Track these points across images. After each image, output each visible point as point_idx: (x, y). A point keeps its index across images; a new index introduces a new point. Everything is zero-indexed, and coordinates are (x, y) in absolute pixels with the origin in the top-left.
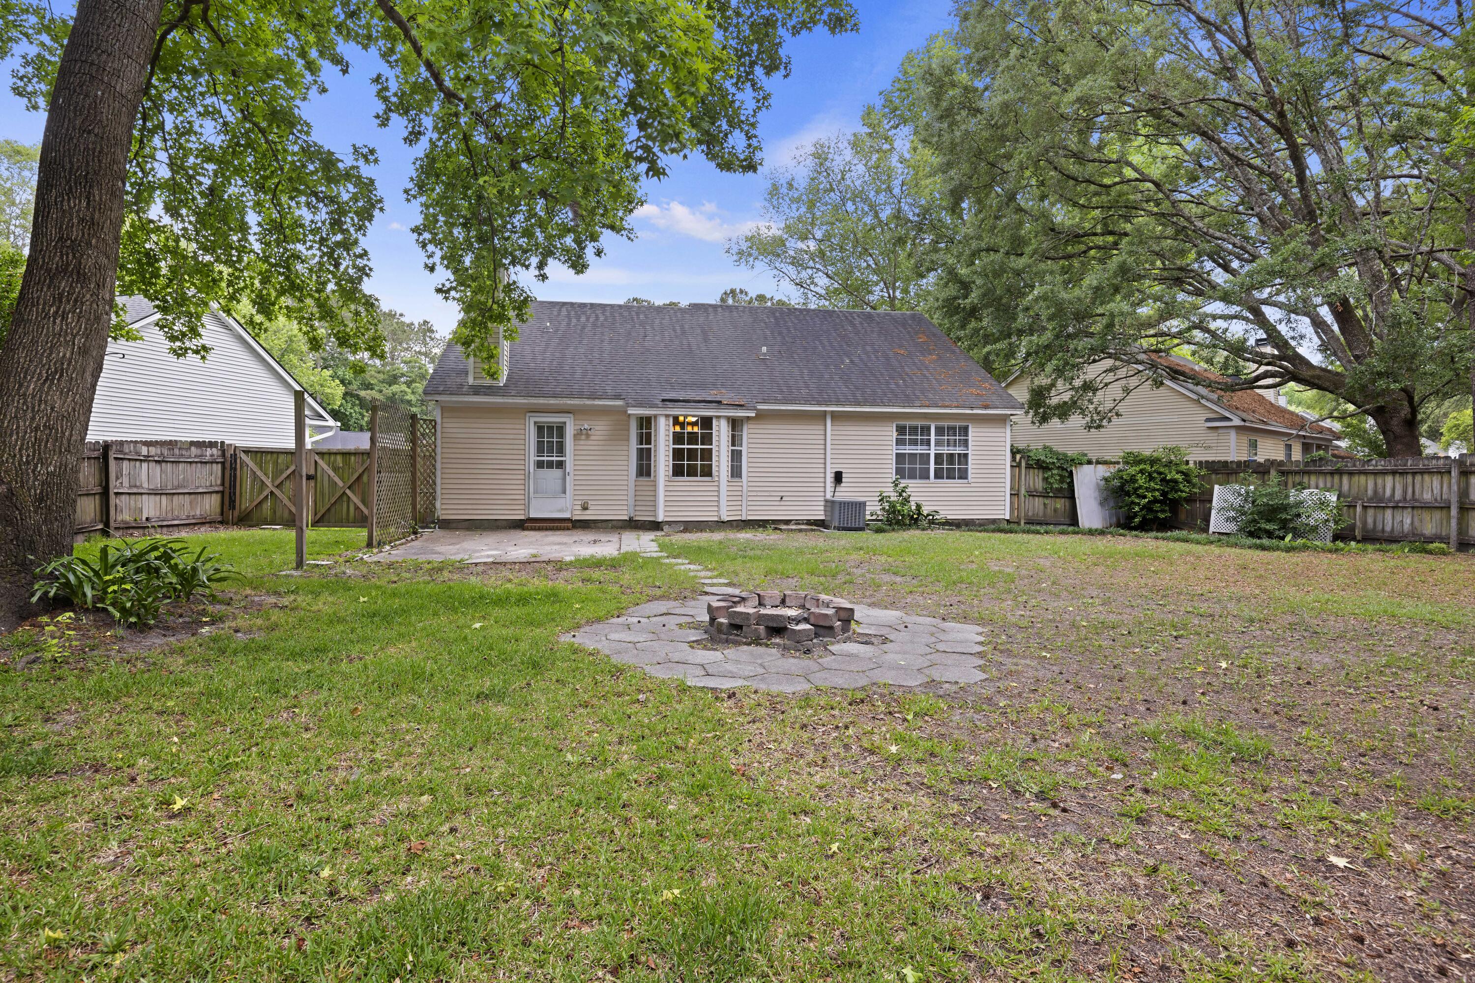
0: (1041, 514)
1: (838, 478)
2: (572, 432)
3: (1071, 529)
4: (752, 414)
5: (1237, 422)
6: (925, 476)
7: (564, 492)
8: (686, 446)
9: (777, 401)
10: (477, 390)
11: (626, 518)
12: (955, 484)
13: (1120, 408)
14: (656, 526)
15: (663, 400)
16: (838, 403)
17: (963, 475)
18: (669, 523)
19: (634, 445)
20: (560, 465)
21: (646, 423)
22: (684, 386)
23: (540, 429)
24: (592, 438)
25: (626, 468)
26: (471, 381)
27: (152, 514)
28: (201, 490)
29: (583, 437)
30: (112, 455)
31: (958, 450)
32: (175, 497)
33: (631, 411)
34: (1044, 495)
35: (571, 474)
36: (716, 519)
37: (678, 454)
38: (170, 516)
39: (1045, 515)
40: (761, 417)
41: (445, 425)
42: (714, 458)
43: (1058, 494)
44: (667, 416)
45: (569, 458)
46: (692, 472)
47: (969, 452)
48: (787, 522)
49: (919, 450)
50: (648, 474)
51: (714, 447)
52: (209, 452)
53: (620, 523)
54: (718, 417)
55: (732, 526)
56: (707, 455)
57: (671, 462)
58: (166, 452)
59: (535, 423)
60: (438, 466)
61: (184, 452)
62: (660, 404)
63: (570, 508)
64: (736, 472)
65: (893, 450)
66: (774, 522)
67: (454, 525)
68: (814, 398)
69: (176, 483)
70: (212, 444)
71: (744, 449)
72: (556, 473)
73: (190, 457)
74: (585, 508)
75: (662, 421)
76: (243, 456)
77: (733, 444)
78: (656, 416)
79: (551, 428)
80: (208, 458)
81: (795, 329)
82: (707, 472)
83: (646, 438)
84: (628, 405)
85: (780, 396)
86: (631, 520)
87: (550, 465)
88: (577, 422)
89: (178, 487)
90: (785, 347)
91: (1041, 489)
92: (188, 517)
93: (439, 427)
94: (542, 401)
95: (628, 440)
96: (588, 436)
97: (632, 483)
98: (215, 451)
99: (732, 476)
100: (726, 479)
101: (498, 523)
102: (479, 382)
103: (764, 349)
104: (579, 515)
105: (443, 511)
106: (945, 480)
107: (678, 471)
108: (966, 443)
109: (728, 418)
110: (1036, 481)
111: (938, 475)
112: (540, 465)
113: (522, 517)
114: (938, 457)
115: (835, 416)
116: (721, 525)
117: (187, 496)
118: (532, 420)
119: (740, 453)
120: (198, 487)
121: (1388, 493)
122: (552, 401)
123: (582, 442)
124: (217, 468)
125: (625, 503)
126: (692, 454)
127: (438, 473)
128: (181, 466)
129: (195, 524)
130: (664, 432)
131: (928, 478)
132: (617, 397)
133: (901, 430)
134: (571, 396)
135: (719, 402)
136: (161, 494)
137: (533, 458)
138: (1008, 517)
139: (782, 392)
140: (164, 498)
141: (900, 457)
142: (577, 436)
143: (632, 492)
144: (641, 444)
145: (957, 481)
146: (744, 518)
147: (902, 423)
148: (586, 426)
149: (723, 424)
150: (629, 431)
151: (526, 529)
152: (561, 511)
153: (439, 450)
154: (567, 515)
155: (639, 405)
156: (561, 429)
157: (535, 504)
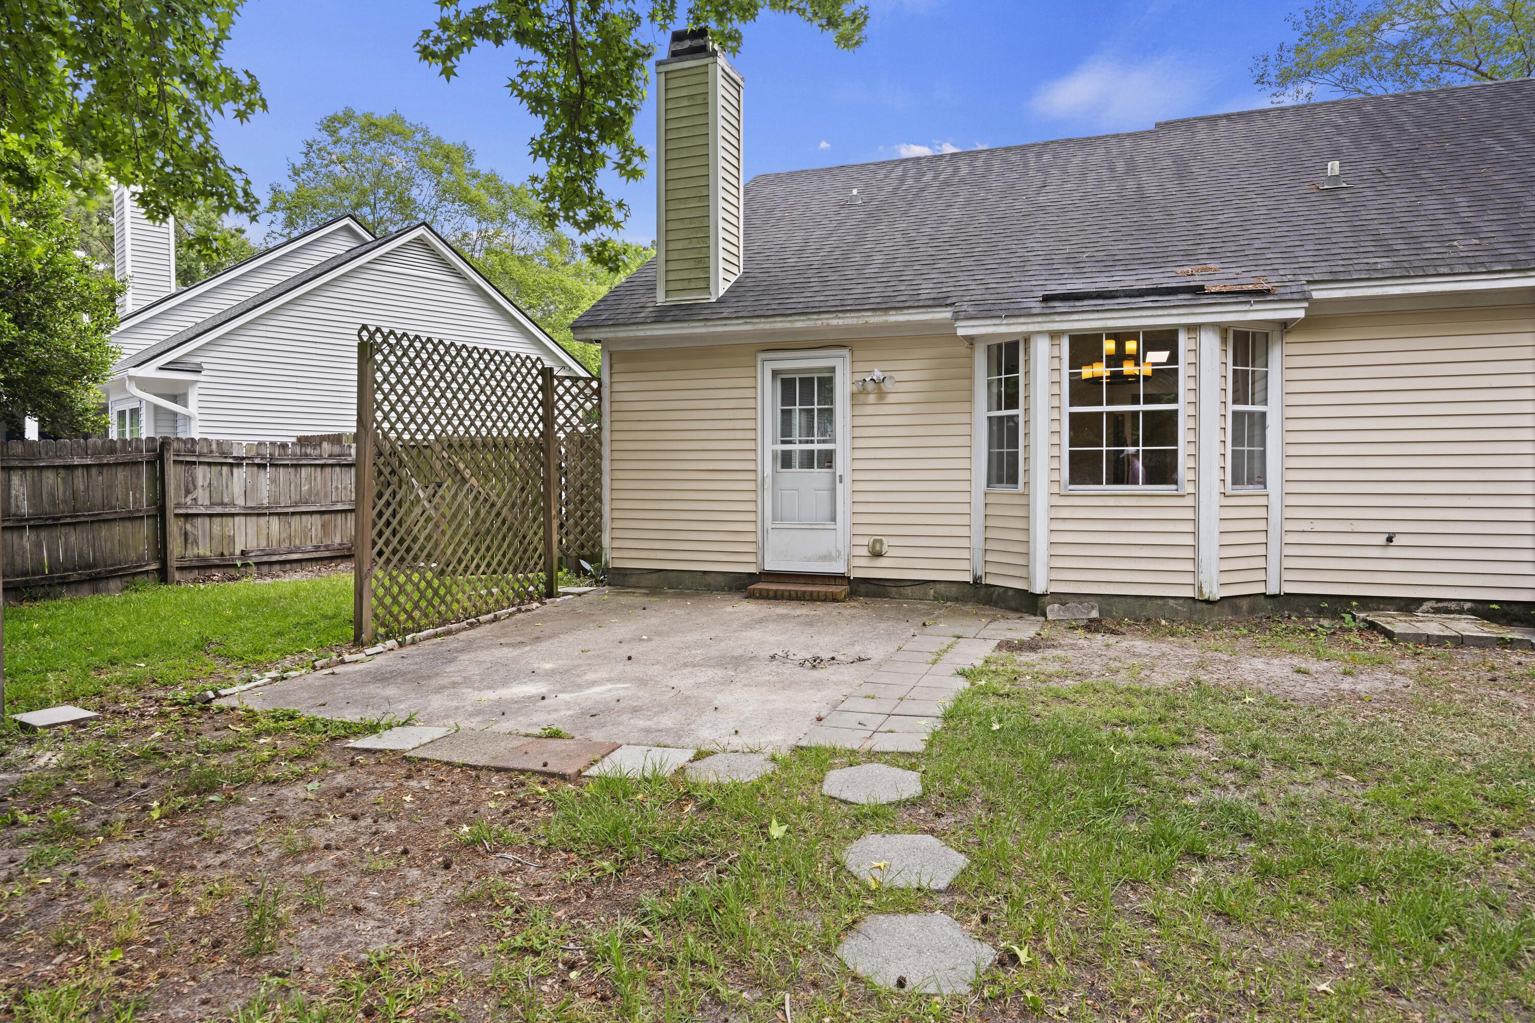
2: (848, 389)
4: (1296, 313)
7: (834, 519)
8: (1105, 408)
9: (1373, 276)
10: (663, 315)
11: (968, 578)
14: (1029, 602)
15: (1047, 299)
18: (1062, 598)
19: (982, 412)
20: (827, 460)
22: (1109, 264)
23: (787, 386)
24: (891, 398)
25: (965, 464)
26: (661, 298)
27: (252, 545)
28: (339, 507)
29: (872, 398)
30: (170, 457)
32: (295, 520)
33: (964, 329)
35: (847, 479)
36: (1189, 593)
37: (1083, 428)
38: (285, 546)
40: (1325, 319)
41: (617, 387)
42: (1183, 435)
44: (1054, 335)
45: (841, 447)
48: (1408, 606)
50: (1013, 479)
51: (1182, 407)
53: (954, 589)
55: (1236, 610)
56: (1163, 427)
57: (1066, 447)
59: (775, 373)
60: (606, 465)
61: (309, 450)
62: (1037, 307)
63: (844, 552)
64: (1248, 470)
66: (1366, 602)
67: (633, 580)
68: (1499, 257)
69: (295, 497)
71: (1273, 412)
72: (819, 475)
73: (321, 457)
74: (877, 555)
75: (1042, 348)
77: (1240, 398)
78: (1027, 338)
79: (807, 383)
81: (1419, 125)
82: (1164, 471)
83: (1008, 393)
84: (957, 317)
85: (1383, 263)
86: (977, 583)
87: (808, 460)
88: (859, 366)
89: (296, 504)
90: (1391, 161)
92: (317, 548)
93: (606, 393)
94: (780, 324)
95: (970, 400)
96: (881, 395)
97: (978, 500)
99: (1236, 481)
100: (1217, 487)
101: (710, 579)
102: (675, 299)
103: (1334, 167)
104: (864, 569)
105: (613, 553)
107: (1083, 471)
109: (1223, 330)
112: (786, 460)
113: (752, 569)
116: (1204, 608)
117: (316, 517)
118: (769, 367)
120: (334, 503)
122: (800, 323)
123: (869, 410)
125: (964, 543)
126: (1123, 428)
127: (606, 480)
128: (304, 472)
129: (331, 559)
130: (1047, 375)
132: (939, 303)
134: (841, 309)
135: (1198, 290)
136: (271, 514)
137: (771, 446)
139: (1390, 251)
140: (275, 521)
142: (856, 398)
143: (978, 521)
144: (999, 408)
146: (1273, 589)
148: (877, 375)
149: (1210, 343)
150: (970, 377)
151: (752, 596)
152: (826, 558)
153: (606, 436)
154: (837, 567)
155: (986, 313)
156: (827, 384)
157: (774, 540)
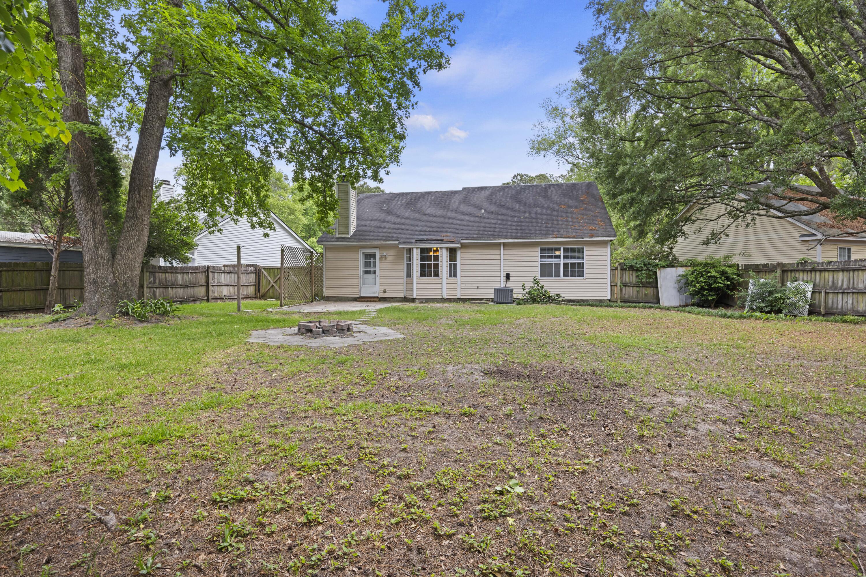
0: (634, 296)
1: (508, 277)
2: (379, 257)
3: (656, 305)
4: (459, 245)
5: (820, 236)
6: (558, 275)
7: (376, 285)
8: (426, 262)
10: (338, 239)
11: (403, 296)
12: (576, 280)
13: (728, 231)
14: (413, 300)
15: (417, 241)
16: (506, 237)
17: (581, 274)
18: (418, 299)
19: (405, 263)
20: (375, 272)
21: (410, 251)
22: (431, 233)
23: (366, 255)
24: (388, 259)
25: (402, 273)
26: (337, 235)
27: (226, 294)
28: (246, 284)
29: (384, 259)
30: (210, 271)
31: (577, 261)
32: (236, 287)
33: (401, 246)
34: (636, 286)
35: (379, 276)
36: (441, 297)
37: (422, 266)
38: (234, 294)
39: (638, 297)
40: (464, 246)
41: (327, 255)
42: (440, 268)
43: (645, 285)
44: (417, 248)
45: (377, 269)
46: (430, 275)
47: (585, 262)
48: (481, 299)
49: (554, 261)
50: (410, 276)
51: (440, 262)
52: (250, 269)
53: (401, 299)
54: (441, 248)
55: (450, 301)
56: (436, 266)
57: (419, 270)
58: (232, 269)
60: (324, 273)
62: (415, 242)
63: (378, 292)
64: (453, 274)
65: (539, 262)
66: (473, 299)
67: (331, 299)
70: (252, 266)
71: (458, 263)
72: (372, 276)
74: (385, 292)
75: (415, 251)
76: (263, 270)
77: (451, 260)
78: (412, 248)
79: (370, 255)
80: (249, 271)
82: (436, 275)
83: (410, 259)
84: (399, 244)
86: (405, 298)
87: (370, 272)
88: (381, 252)
91: (634, 282)
92: (242, 295)
93: (324, 256)
94: (364, 243)
95: (403, 260)
96: (386, 258)
97: (405, 280)
98: (252, 268)
99: (450, 276)
100: (446, 278)
101: (348, 298)
102: (341, 236)
103: (483, 211)
104: (382, 295)
105: (326, 294)
106: (570, 278)
107: (422, 274)
108: (583, 257)
109: (447, 248)
110: (631, 277)
111: (564, 275)
112: (366, 272)
113: (358, 296)
114: (566, 265)
115: (505, 245)
116: (443, 300)
118: (362, 252)
119: (455, 265)
121: (840, 283)
122: (368, 243)
123: (383, 262)
124: (253, 276)
125: (403, 290)
126: (429, 266)
127: (324, 276)
129: (244, 298)
130: (416, 254)
131: (559, 276)
132: (396, 240)
133: (543, 251)
134: (377, 240)
135: (442, 240)
137: (362, 269)
138: (609, 298)
139: (479, 233)
140: (231, 287)
141: (542, 266)
142: (381, 259)
143: (405, 285)
144: (408, 261)
145: (577, 278)
146: (458, 297)
147: (543, 247)
148: (385, 254)
149: (444, 251)
150: (403, 255)
151: (358, 301)
152: (374, 293)
153: (324, 266)
154: (376, 295)
155: (404, 243)
156: (374, 256)
157: (363, 289)
